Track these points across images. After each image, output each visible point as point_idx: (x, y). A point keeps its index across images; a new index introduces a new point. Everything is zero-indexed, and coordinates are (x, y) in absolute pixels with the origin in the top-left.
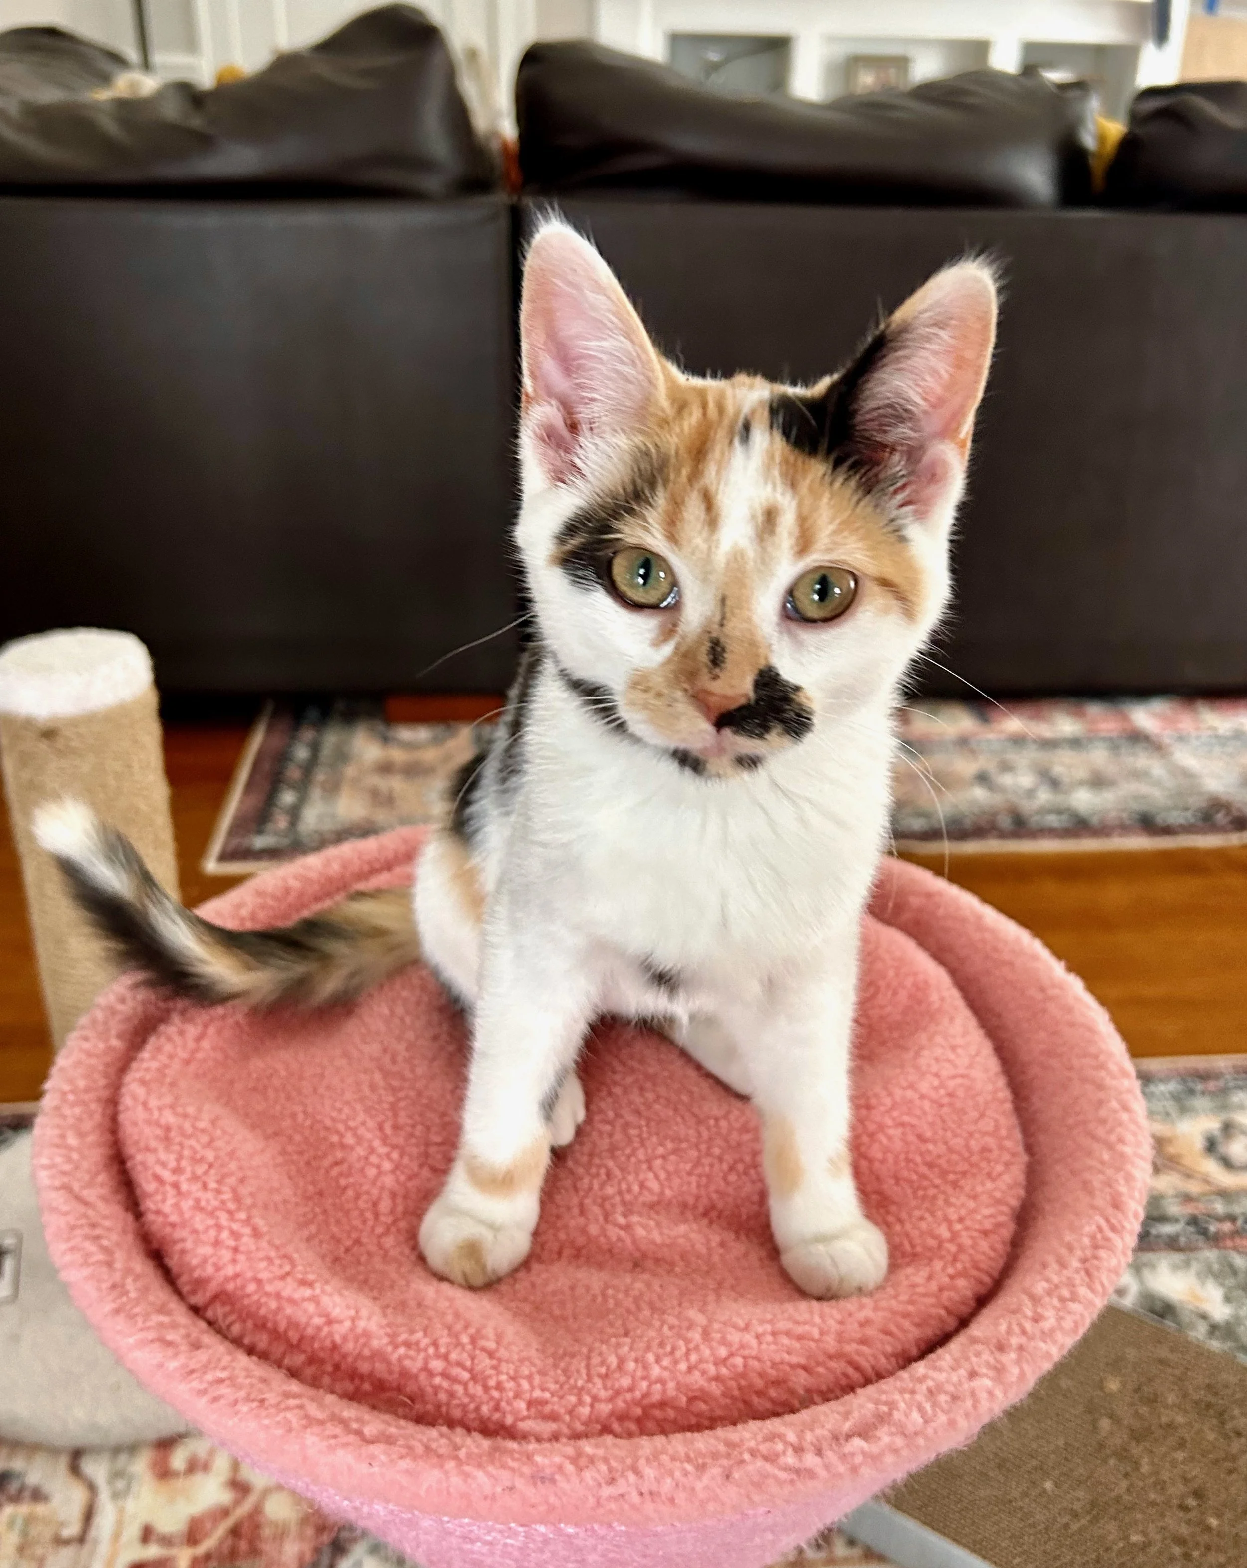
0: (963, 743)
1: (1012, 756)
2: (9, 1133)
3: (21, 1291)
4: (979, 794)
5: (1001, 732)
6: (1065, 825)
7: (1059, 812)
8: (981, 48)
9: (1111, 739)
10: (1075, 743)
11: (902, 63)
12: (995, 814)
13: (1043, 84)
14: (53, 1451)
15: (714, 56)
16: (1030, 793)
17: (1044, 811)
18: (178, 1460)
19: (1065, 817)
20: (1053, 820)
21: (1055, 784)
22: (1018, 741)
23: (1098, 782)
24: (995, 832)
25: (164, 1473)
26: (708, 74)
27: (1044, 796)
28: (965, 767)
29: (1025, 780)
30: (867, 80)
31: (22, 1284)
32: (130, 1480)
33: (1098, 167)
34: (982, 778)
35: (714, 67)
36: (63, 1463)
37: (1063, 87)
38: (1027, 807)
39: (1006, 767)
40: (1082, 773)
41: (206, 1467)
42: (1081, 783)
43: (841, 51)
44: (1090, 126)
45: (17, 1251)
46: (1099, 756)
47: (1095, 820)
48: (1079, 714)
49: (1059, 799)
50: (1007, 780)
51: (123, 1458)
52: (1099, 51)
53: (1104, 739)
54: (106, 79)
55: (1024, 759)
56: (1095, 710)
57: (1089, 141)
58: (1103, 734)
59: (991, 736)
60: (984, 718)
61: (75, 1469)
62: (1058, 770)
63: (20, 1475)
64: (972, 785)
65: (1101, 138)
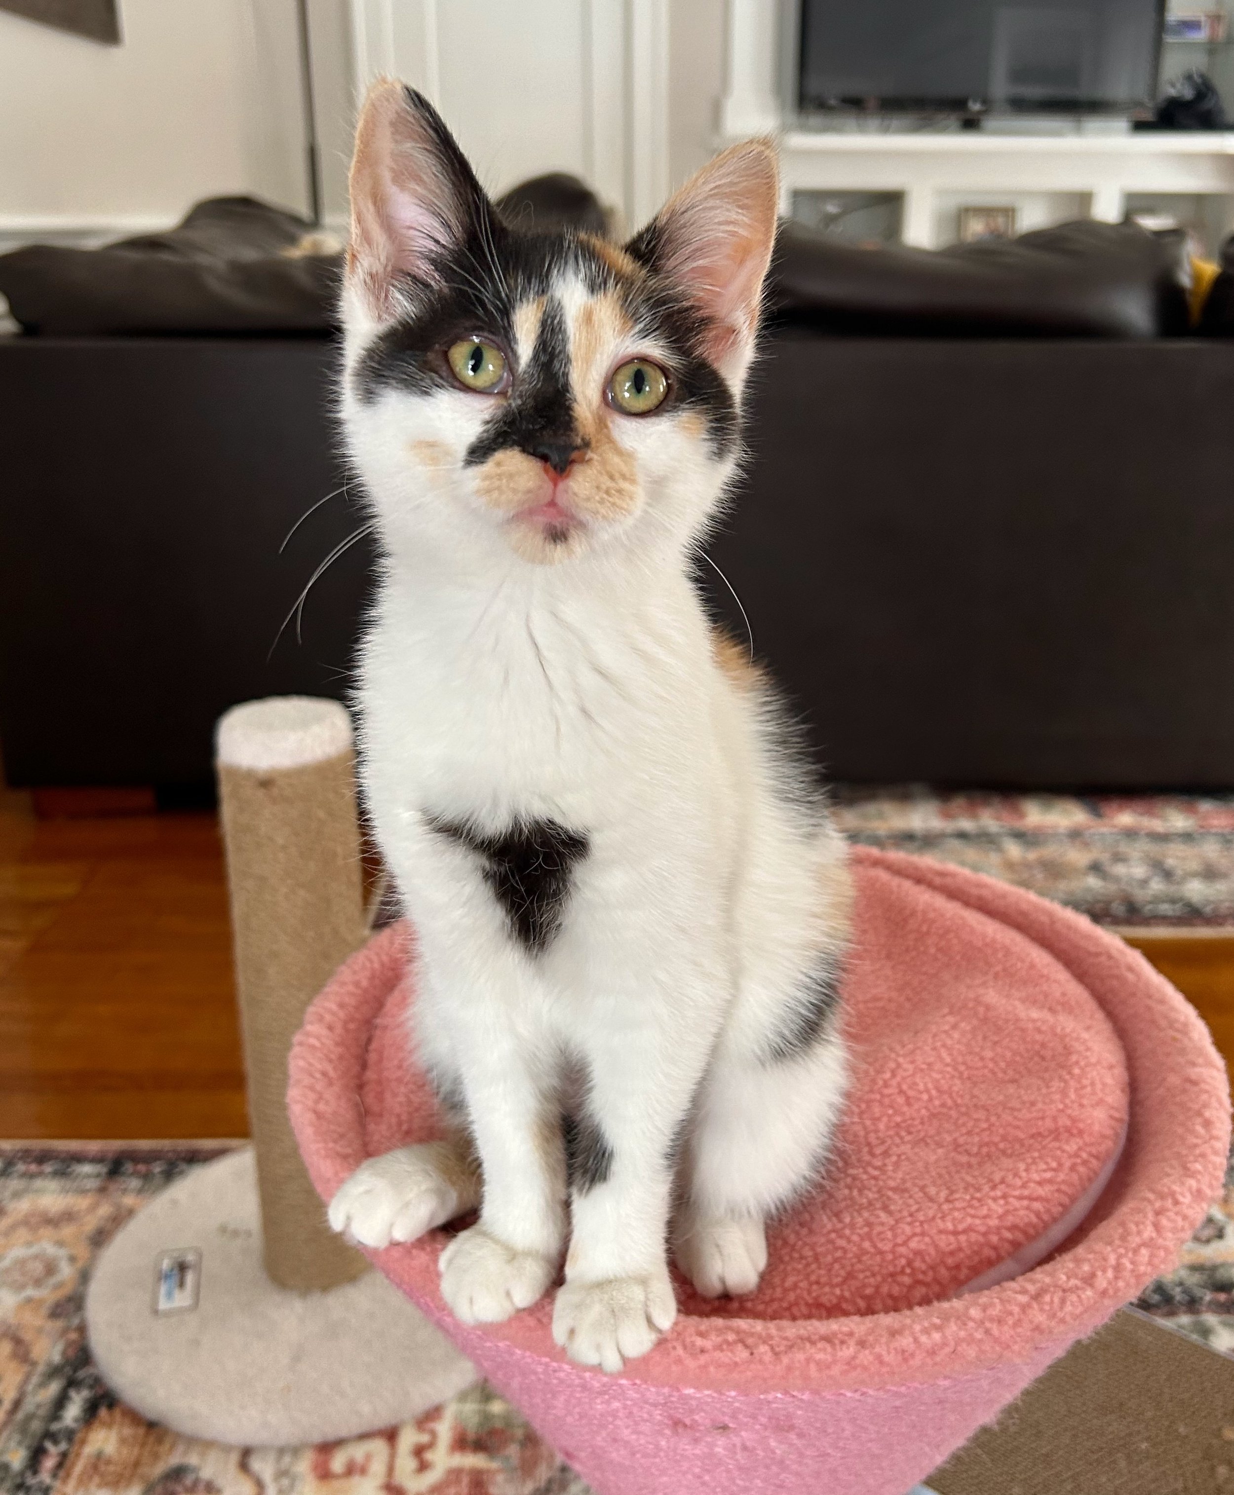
0: (1075, 835)
1: (1124, 847)
2: (183, 1166)
3: (201, 1302)
4: (1093, 882)
5: (1115, 826)
6: (1178, 913)
7: (1173, 901)
8: (1085, 198)
9: (1223, 835)
10: (1187, 837)
11: (1009, 212)
12: (1108, 903)
13: (1141, 232)
14: (227, 1449)
15: (831, 208)
16: (1144, 883)
17: (1157, 899)
18: (338, 1463)
19: (1178, 906)
20: (1165, 908)
21: (1168, 875)
22: (1130, 834)
23: (1210, 874)
24: (1109, 919)
25: (324, 1474)
26: (827, 225)
27: (1157, 886)
28: (1077, 857)
29: (1139, 871)
30: (976, 228)
31: (201, 1295)
32: (294, 1479)
33: (1195, 305)
34: (1096, 868)
35: (831, 219)
36: (234, 1458)
37: (1159, 234)
38: (1140, 895)
39: (1119, 858)
40: (1194, 865)
41: (363, 1471)
42: (1195, 875)
43: (952, 203)
44: (1187, 267)
45: (198, 1267)
46: (1211, 850)
47: (1208, 910)
48: (1191, 810)
49: (1172, 889)
50: (1120, 870)
51: (287, 1459)
52: (1198, 199)
53: (1216, 834)
54: (292, 240)
55: (1137, 850)
56: (1206, 806)
57: (1185, 280)
58: (1214, 830)
59: (1105, 830)
60: (1097, 814)
61: (244, 1466)
62: (1170, 862)
63: (195, 1470)
64: (1085, 874)
65: (1197, 277)
